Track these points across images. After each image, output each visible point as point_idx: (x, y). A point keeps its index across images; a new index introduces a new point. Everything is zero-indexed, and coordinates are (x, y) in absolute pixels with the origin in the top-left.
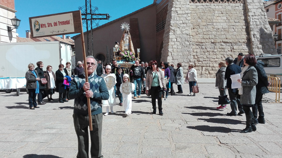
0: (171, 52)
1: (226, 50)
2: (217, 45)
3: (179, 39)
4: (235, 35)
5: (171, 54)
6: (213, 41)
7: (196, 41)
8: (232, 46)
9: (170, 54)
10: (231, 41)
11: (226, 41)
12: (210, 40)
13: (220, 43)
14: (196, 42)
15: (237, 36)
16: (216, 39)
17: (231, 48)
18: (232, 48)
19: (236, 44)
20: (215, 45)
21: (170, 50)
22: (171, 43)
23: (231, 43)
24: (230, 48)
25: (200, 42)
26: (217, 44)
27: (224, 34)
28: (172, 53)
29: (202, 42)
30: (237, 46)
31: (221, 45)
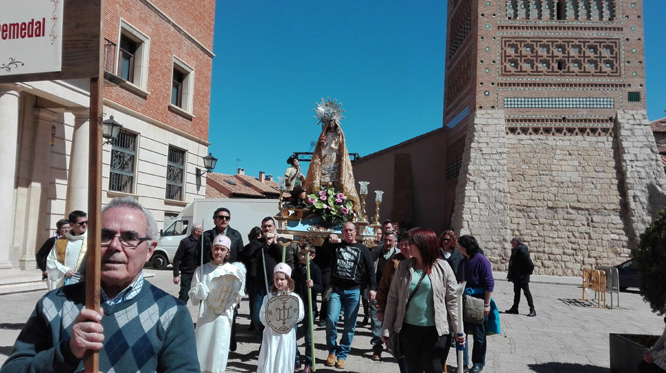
0: (468, 221)
1: (578, 223)
2: (558, 212)
3: (483, 199)
4: (596, 196)
5: (468, 225)
6: (550, 204)
7: (516, 204)
8: (589, 215)
9: (465, 224)
10: (587, 206)
11: (578, 205)
12: (545, 203)
13: (565, 209)
14: (518, 205)
15: (600, 197)
16: (558, 202)
17: (588, 219)
18: (590, 219)
19: (597, 211)
20: (556, 212)
21: (466, 216)
22: (467, 205)
23: (587, 209)
24: (585, 219)
25: (524, 206)
26: (560, 211)
27: (574, 194)
28: (470, 223)
29: (529, 205)
30: (601, 217)
31: (568, 213)
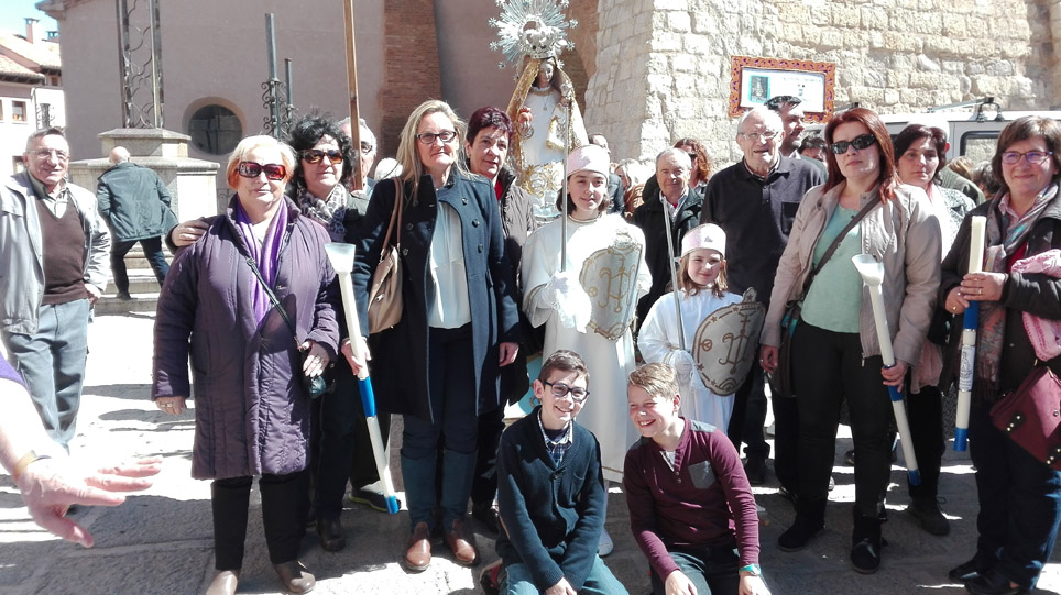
0: (662, 97)
1: (943, 97)
2: (898, 65)
3: (706, 21)
4: (986, 18)
5: (664, 109)
6: (878, 41)
7: (791, 38)
8: (967, 73)
9: (654, 106)
10: (966, 48)
11: (944, 44)
12: (865, 36)
13: (913, 56)
14: (795, 43)
15: (992, 22)
16: (894, 33)
17: (965, 86)
18: (969, 83)
19: (986, 63)
20: (891, 64)
21: (658, 82)
22: (661, 41)
23: (963, 58)
24: (958, 83)
25: (811, 45)
26: (900, 60)
27: (934, 9)
28: (668, 101)
29: (826, 42)
30: (995, 80)
31: (919, 67)
